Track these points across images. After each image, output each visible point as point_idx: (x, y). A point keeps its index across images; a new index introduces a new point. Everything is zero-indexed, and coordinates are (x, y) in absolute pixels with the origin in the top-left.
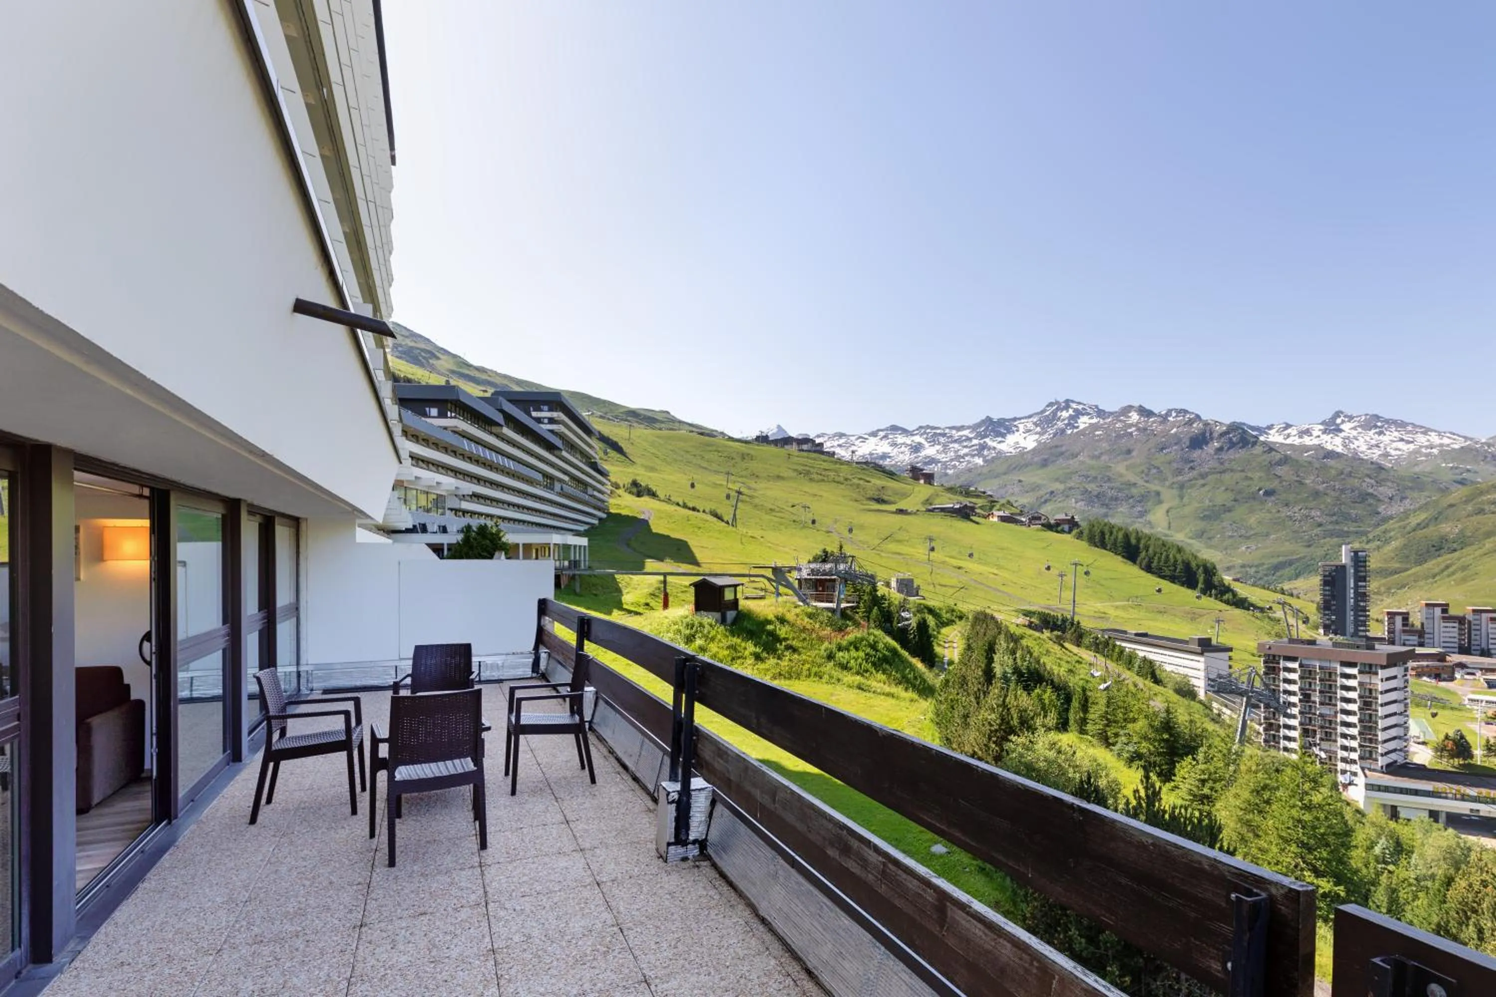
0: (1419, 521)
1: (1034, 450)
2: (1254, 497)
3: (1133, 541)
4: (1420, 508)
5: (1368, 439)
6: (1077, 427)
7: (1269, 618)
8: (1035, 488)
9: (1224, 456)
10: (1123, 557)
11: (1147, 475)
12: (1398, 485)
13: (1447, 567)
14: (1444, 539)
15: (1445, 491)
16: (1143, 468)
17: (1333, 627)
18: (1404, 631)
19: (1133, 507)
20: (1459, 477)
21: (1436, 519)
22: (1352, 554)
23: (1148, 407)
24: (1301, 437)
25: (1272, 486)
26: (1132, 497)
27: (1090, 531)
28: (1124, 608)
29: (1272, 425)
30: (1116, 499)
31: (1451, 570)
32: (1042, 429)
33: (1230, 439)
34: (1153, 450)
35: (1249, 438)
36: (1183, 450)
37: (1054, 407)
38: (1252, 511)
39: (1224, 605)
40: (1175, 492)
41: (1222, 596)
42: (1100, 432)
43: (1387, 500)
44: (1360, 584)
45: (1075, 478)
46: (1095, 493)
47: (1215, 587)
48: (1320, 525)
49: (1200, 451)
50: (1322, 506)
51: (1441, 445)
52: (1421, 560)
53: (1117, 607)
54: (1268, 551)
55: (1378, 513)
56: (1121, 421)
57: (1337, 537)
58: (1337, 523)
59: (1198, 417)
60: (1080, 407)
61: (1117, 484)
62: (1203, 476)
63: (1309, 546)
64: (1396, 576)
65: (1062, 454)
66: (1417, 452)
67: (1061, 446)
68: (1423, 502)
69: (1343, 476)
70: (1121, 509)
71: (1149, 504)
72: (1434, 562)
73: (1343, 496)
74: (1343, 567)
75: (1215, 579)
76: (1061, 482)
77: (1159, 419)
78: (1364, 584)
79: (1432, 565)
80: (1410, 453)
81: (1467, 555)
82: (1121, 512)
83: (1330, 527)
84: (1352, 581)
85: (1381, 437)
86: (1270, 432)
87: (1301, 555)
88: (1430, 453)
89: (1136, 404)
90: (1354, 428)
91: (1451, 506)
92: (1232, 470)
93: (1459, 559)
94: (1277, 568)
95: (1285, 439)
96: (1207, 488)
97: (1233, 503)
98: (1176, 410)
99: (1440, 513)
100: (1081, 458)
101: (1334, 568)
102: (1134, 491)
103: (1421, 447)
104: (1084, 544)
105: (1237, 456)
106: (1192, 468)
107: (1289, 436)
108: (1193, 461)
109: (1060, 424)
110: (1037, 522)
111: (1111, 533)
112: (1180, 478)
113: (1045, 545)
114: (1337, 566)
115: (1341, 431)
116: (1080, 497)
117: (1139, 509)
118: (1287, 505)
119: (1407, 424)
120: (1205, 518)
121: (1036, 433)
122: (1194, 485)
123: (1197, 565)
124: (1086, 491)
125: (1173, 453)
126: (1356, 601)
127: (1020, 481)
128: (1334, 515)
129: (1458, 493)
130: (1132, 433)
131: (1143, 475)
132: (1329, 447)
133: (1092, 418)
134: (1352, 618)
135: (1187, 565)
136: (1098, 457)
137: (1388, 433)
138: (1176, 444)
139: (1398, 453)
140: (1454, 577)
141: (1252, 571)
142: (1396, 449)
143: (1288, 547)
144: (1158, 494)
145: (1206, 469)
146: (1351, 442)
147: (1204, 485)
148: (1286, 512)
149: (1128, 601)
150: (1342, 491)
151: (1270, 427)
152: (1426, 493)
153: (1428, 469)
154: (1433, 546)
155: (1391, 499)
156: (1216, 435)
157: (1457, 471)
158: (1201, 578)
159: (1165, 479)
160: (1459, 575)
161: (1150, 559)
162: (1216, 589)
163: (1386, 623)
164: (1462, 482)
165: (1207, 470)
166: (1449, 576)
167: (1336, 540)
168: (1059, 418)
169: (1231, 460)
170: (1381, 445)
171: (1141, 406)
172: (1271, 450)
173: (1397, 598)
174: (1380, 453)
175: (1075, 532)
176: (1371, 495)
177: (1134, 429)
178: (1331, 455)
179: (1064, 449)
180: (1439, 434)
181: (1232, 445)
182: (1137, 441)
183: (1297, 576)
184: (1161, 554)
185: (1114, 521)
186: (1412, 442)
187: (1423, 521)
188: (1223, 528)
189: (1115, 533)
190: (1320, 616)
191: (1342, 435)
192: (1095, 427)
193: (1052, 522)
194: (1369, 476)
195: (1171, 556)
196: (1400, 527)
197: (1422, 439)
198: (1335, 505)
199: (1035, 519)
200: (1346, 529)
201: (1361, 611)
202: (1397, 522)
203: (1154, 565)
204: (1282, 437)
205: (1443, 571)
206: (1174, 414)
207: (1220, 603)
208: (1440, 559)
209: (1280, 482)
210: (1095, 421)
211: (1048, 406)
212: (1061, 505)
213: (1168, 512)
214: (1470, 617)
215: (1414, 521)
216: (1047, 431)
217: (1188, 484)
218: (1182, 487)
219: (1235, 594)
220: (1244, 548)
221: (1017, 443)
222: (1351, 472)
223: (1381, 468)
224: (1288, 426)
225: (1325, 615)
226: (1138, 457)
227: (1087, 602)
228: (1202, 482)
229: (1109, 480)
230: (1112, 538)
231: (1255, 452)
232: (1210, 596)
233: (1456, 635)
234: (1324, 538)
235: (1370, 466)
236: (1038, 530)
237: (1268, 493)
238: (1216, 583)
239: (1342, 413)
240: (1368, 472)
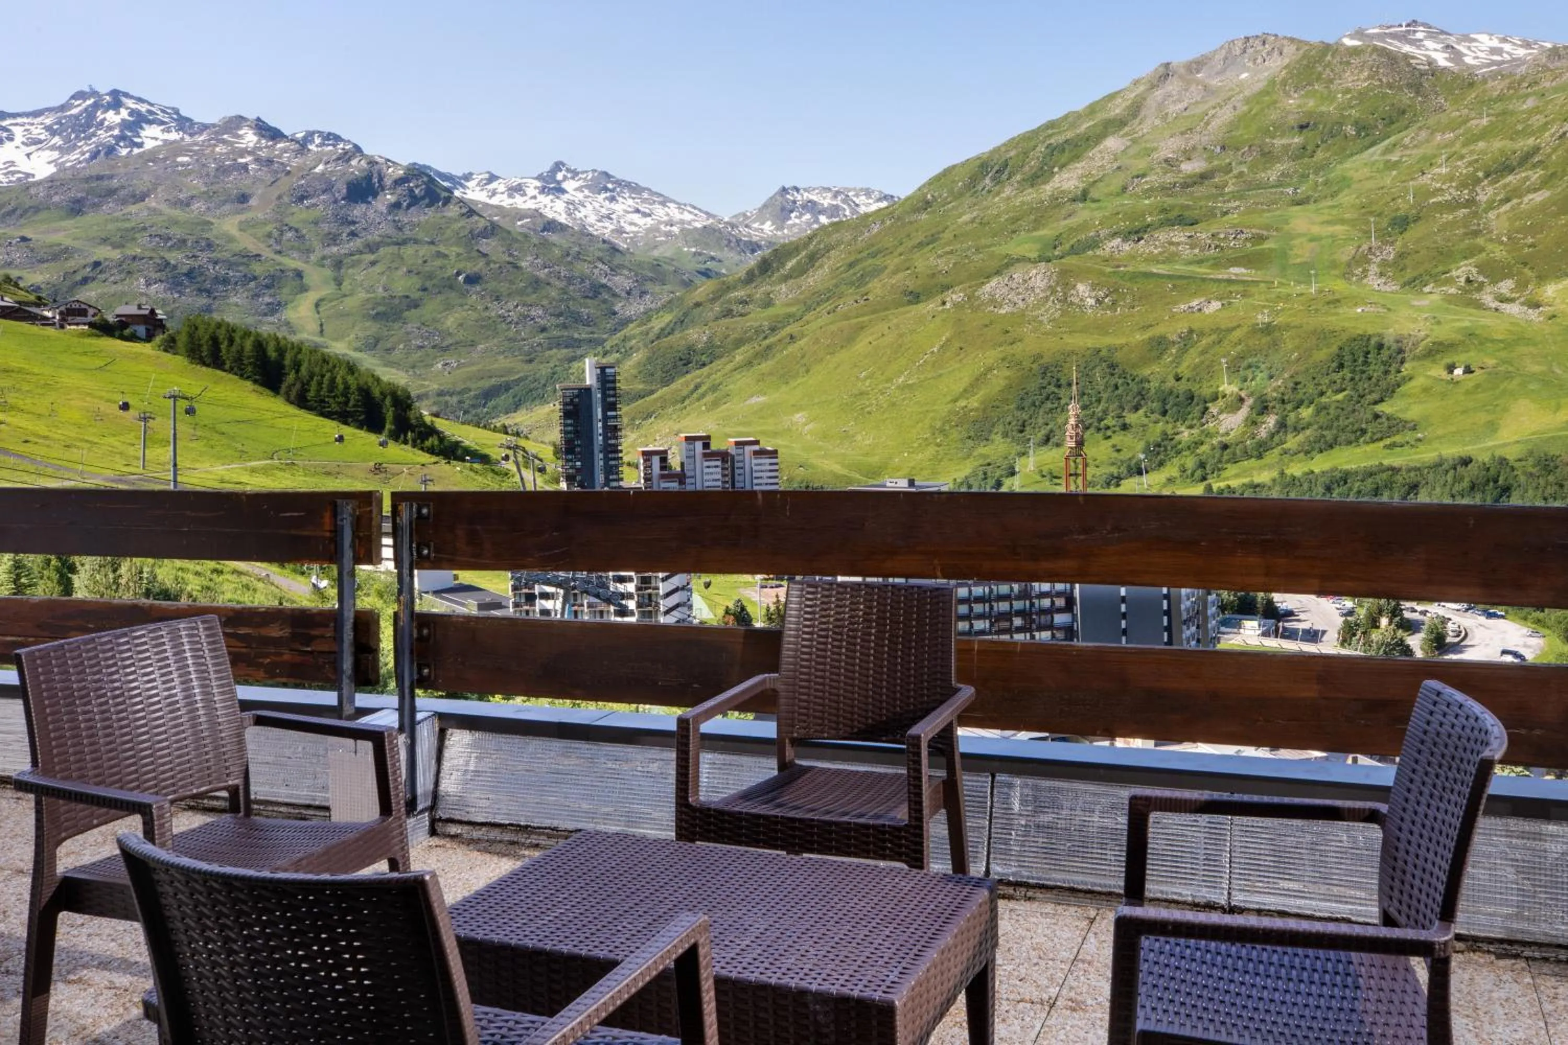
0: (662, 325)
1: (51, 179)
2: (449, 285)
3: (272, 354)
4: (664, 306)
5: (597, 205)
6: (140, 145)
7: (493, 471)
8: (60, 254)
9: (403, 217)
10: (255, 382)
11: (278, 241)
12: (636, 275)
13: (697, 387)
14: (691, 349)
15: (688, 284)
16: (269, 228)
17: (578, 478)
18: (662, 477)
19: (257, 296)
20: (702, 267)
21: (682, 322)
22: (599, 371)
23: (272, 123)
24: (510, 196)
25: (476, 269)
26: (255, 278)
27: (191, 336)
28: (265, 471)
29: (471, 174)
30: (225, 281)
31: (700, 391)
32: (67, 140)
33: (411, 190)
34: (286, 199)
35: (438, 191)
36: (336, 202)
37: (90, 102)
38: (449, 307)
39: (427, 455)
40: (328, 272)
41: (422, 442)
42: (186, 159)
43: (624, 294)
44: (609, 413)
45: (143, 239)
46: (185, 269)
47: (412, 428)
48: (543, 330)
49: (364, 206)
50: (545, 302)
51: (682, 222)
52: (667, 380)
53: (253, 470)
54: (474, 368)
55: (615, 313)
56: (224, 142)
57: (566, 347)
58: (564, 326)
59: (358, 149)
60: (143, 108)
61: (226, 255)
62: (372, 248)
63: (530, 361)
64: (640, 402)
65: (111, 192)
66: (654, 229)
67: (111, 177)
68: (666, 298)
69: (569, 259)
70: (235, 299)
71: (285, 291)
72: (682, 380)
73: (571, 288)
74: (588, 390)
75: (412, 415)
76: (115, 246)
77: (295, 146)
78: (614, 413)
79: (680, 384)
80: (649, 231)
81: (717, 371)
82: (237, 305)
83: (556, 333)
84: (599, 410)
85: (613, 206)
86: (468, 184)
87: (521, 375)
88: (670, 231)
89: (252, 116)
90: (579, 189)
91: (698, 305)
92: (416, 242)
93: (708, 376)
94: (488, 394)
95: (490, 197)
96: (378, 269)
97: (421, 293)
98: (320, 133)
99: (686, 315)
100: (151, 202)
101: (576, 392)
102: (257, 269)
103: (660, 222)
104: (179, 361)
105: (423, 218)
106: (353, 234)
107: (494, 193)
108: (354, 223)
109: (103, 136)
110: (79, 319)
111: (231, 341)
112: (335, 249)
113: (100, 363)
114: (580, 389)
115: (564, 191)
116: (154, 276)
117: (267, 299)
118: (498, 299)
119: (644, 189)
120: (378, 317)
121: (53, 148)
122: (359, 262)
123: (382, 393)
124: (166, 265)
125: (321, 207)
126: (606, 438)
127: (24, 239)
128: (560, 314)
129: (704, 289)
130: (246, 164)
131: (272, 241)
132: (550, 215)
133: (168, 131)
134: (601, 463)
135: (365, 392)
136: (186, 204)
137: (620, 199)
138: (324, 192)
139: (634, 229)
140: (704, 400)
141: (454, 400)
142: (631, 224)
143: (503, 363)
144: (299, 275)
145: (374, 236)
146: (576, 209)
147: (373, 263)
148: (496, 310)
149: (272, 458)
150: (570, 280)
151: (468, 177)
152: (667, 287)
153: (668, 254)
154: (681, 359)
155: (629, 293)
156: (388, 182)
157: (700, 258)
158: (389, 414)
159: (309, 251)
160: (709, 398)
161: (303, 384)
162: (413, 431)
163: (642, 468)
164: (706, 274)
165: (378, 239)
166: (699, 399)
167: (565, 351)
168: (102, 122)
169: (413, 225)
170: (613, 216)
171: (259, 119)
172: (471, 212)
173: (643, 432)
174: (613, 227)
175: (158, 339)
176: (604, 286)
177: (248, 159)
178: (551, 226)
179: (115, 182)
180: (680, 206)
181: (414, 200)
182: (256, 180)
183: (516, 407)
184: (323, 376)
185: (231, 318)
186: (649, 215)
187: (668, 325)
188: (408, 333)
189: (238, 340)
190: (560, 463)
191: (566, 197)
192: (174, 149)
193: (111, 319)
194: (600, 259)
195: (339, 380)
196: (641, 333)
197: (660, 212)
198: (561, 300)
199: (72, 313)
200: (576, 336)
201: (612, 452)
202: (638, 326)
203: (311, 394)
204: (485, 193)
205: (692, 392)
206: (318, 140)
207: (420, 452)
208: (688, 377)
209: (488, 264)
210: (174, 136)
211: (73, 97)
212: (119, 287)
213: (317, 305)
214: (733, 451)
215: (657, 324)
216: (75, 147)
217: (347, 261)
218: (338, 264)
219: (441, 438)
220: (440, 366)
221: (12, 163)
222: (579, 253)
223: (614, 249)
224: (492, 178)
225: (568, 461)
226: (258, 209)
227: (197, 465)
228: (372, 257)
229: (210, 246)
230: (234, 349)
231: (450, 214)
232: (405, 442)
233: (719, 477)
234: (551, 349)
235: (601, 245)
236: (82, 334)
237: (472, 280)
238: (413, 422)
239: (564, 165)
240: (600, 254)
